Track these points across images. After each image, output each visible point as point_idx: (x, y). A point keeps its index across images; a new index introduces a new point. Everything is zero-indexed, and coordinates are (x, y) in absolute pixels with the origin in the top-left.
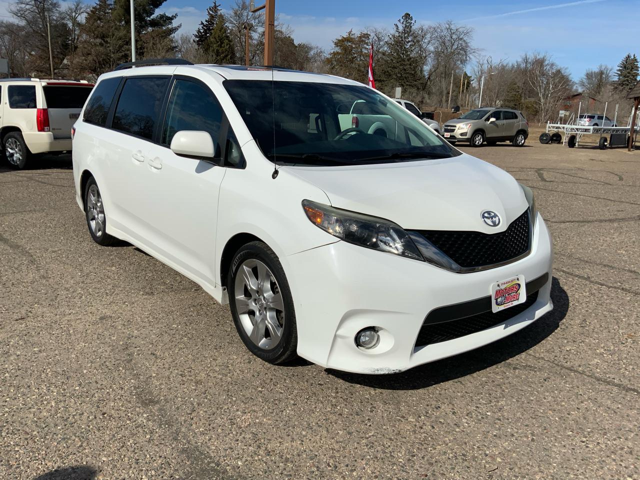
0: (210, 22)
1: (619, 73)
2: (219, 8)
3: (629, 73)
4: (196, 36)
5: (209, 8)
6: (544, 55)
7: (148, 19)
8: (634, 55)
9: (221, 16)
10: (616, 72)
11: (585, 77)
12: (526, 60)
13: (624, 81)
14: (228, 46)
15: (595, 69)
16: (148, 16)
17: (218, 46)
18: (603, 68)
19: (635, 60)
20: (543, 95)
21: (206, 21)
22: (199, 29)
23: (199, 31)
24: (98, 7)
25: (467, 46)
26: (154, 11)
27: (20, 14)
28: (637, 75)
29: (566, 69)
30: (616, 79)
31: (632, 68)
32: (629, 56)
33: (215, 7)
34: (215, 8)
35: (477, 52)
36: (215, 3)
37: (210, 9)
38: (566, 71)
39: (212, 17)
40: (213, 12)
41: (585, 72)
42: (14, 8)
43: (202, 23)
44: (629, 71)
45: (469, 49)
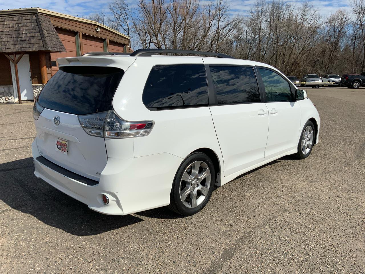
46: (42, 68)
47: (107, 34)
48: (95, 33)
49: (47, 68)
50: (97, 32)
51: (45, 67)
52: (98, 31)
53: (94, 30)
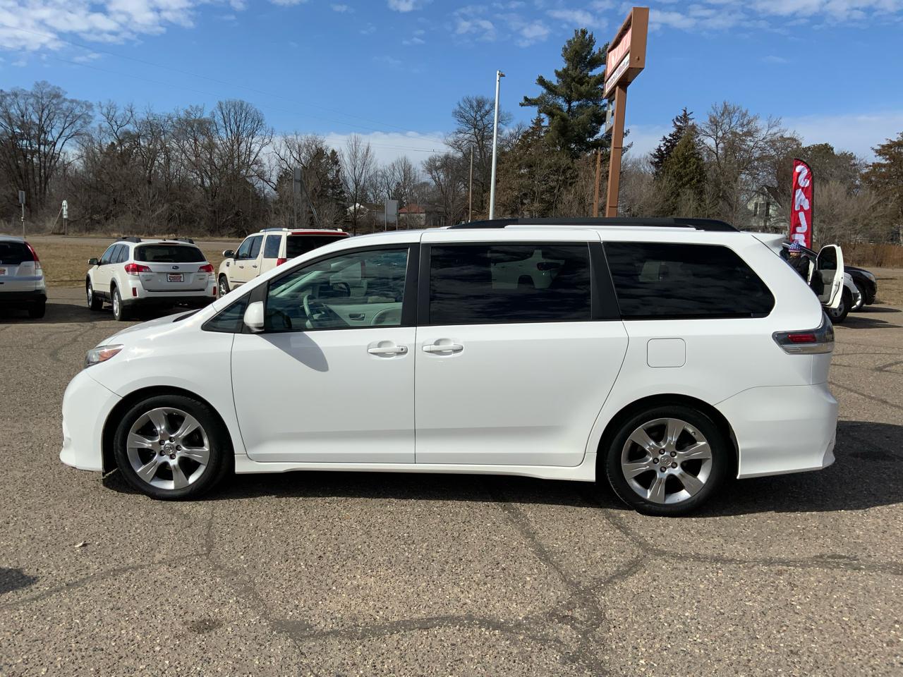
0: (675, 137)
2: (690, 117)
4: (655, 156)
5: (675, 118)
7: (591, 140)
9: (693, 127)
14: (695, 166)
16: (590, 137)
17: (681, 167)
21: (670, 135)
22: (660, 147)
23: (659, 150)
24: (531, 130)
26: (598, 129)
27: (457, 145)
33: (685, 115)
34: (685, 118)
36: (685, 111)
37: (677, 119)
39: (680, 129)
40: (681, 123)
42: (451, 139)
43: (665, 138)
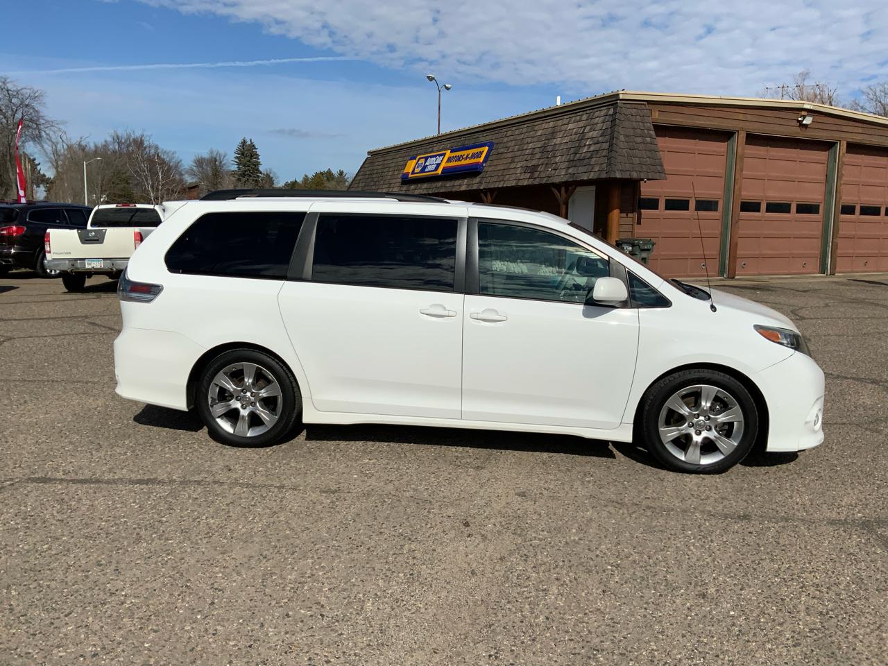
1: (237, 160)
3: (249, 161)
6: (140, 133)
8: (251, 140)
10: (234, 159)
11: (195, 164)
12: (117, 139)
13: (246, 171)
15: (205, 154)
18: (215, 154)
19: (253, 146)
20: (152, 187)
25: (39, 117)
28: (258, 165)
29: (173, 153)
30: (235, 168)
31: (252, 156)
32: (244, 141)
35: (56, 126)
38: (174, 155)
41: (193, 158)
44: (248, 158)
45: (42, 121)
46: (611, 214)
47: (845, 128)
48: (798, 130)
49: (621, 212)
50: (801, 125)
51: (616, 212)
52: (804, 122)
53: (796, 122)
